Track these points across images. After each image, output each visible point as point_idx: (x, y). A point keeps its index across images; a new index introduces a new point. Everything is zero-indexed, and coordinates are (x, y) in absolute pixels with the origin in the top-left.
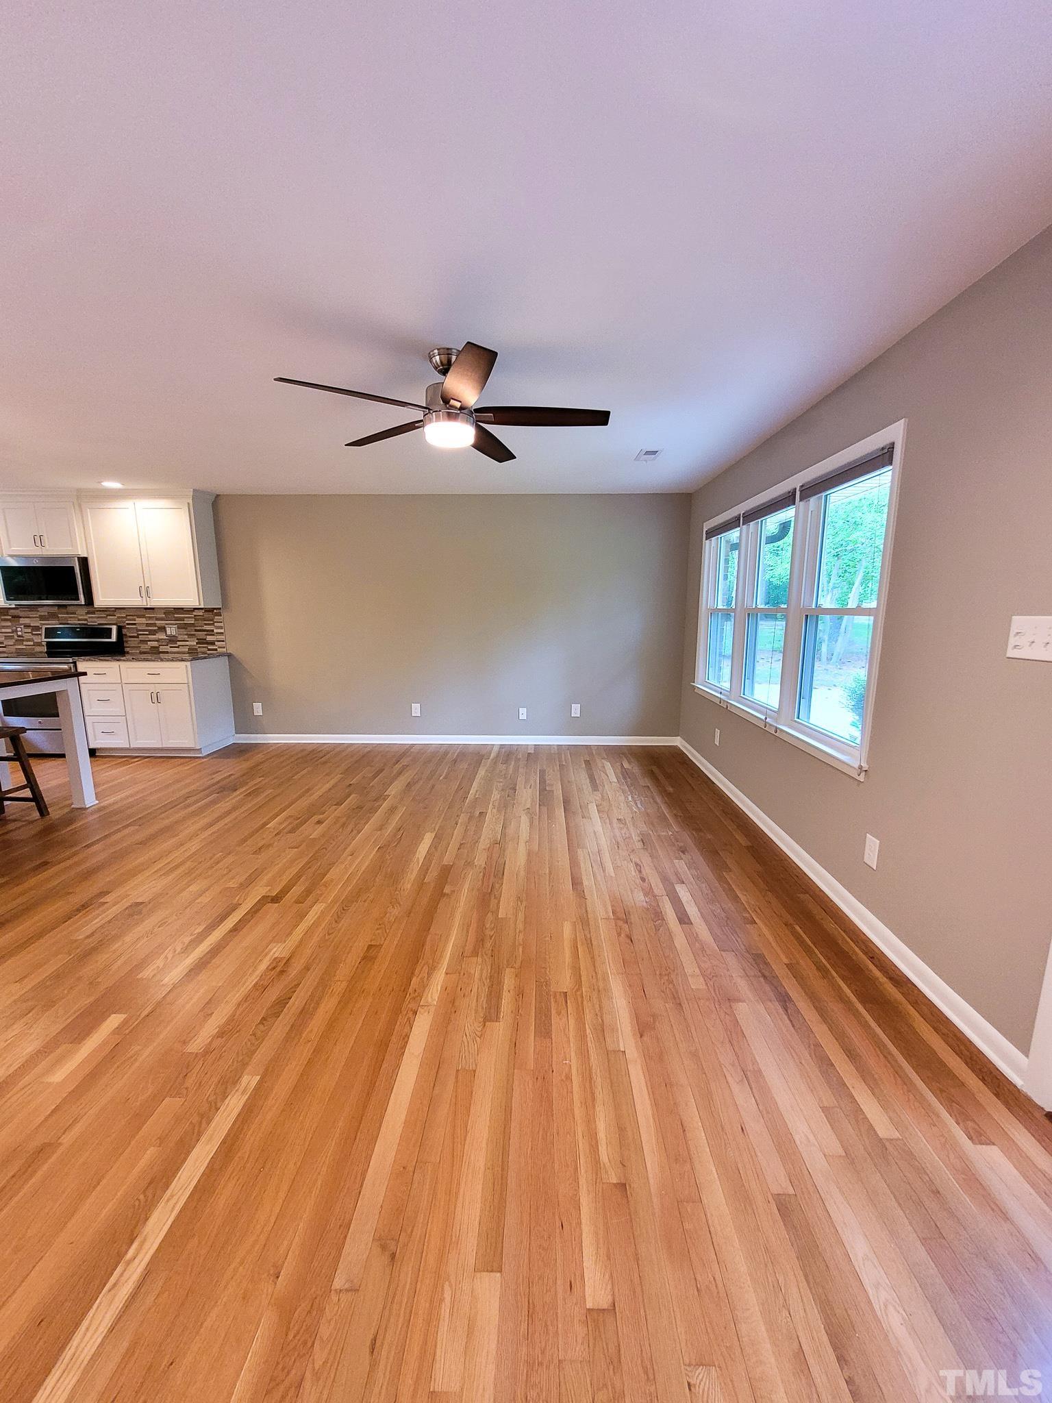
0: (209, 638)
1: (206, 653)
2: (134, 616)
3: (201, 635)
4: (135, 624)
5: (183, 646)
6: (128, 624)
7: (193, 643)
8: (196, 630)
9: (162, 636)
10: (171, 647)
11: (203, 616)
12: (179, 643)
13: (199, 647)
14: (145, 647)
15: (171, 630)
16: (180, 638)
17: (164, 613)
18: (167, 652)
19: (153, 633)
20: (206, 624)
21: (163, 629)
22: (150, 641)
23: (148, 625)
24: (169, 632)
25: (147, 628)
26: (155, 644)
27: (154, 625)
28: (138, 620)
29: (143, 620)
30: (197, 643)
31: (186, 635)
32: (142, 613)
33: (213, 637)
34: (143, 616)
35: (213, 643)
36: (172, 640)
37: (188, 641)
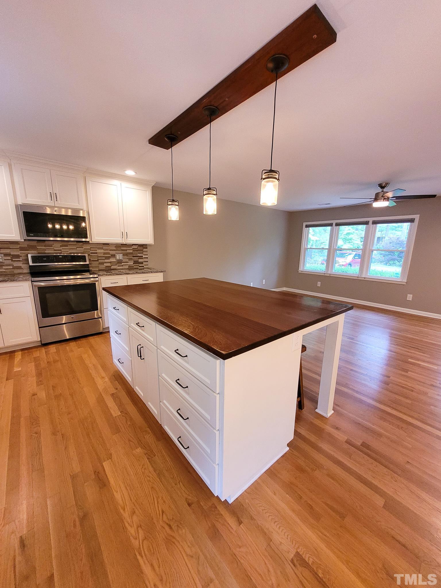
0: (140, 260)
1: (138, 269)
2: (96, 248)
3: (136, 259)
4: (96, 253)
5: (126, 265)
6: (91, 253)
7: (131, 263)
8: (133, 256)
9: (112, 260)
10: (118, 266)
11: (137, 248)
12: (123, 264)
13: (134, 265)
14: (102, 267)
15: (119, 257)
16: (124, 260)
17: (115, 247)
18: (116, 269)
19: (108, 258)
20: (139, 253)
21: (113, 256)
22: (105, 263)
23: (104, 253)
24: (118, 258)
25: (104, 255)
26: (109, 264)
27: (109, 254)
28: (99, 251)
29: (102, 251)
30: (133, 263)
31: (127, 259)
32: (101, 247)
33: (142, 260)
34: (102, 249)
35: (142, 263)
36: (120, 262)
37: (128, 262)
